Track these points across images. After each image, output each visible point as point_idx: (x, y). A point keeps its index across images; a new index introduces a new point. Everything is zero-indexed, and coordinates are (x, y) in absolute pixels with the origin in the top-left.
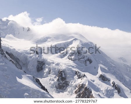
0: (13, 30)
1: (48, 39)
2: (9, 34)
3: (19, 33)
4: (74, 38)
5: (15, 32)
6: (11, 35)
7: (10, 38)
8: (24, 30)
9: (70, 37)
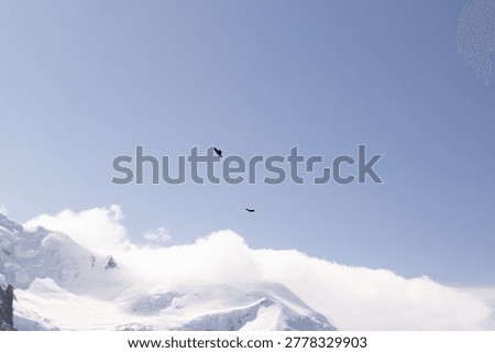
0: (58, 263)
1: (175, 299)
2: (43, 278)
3: (76, 276)
4: (263, 299)
5: (64, 272)
6: (48, 282)
7: (46, 290)
8: (93, 265)
9: (249, 295)
